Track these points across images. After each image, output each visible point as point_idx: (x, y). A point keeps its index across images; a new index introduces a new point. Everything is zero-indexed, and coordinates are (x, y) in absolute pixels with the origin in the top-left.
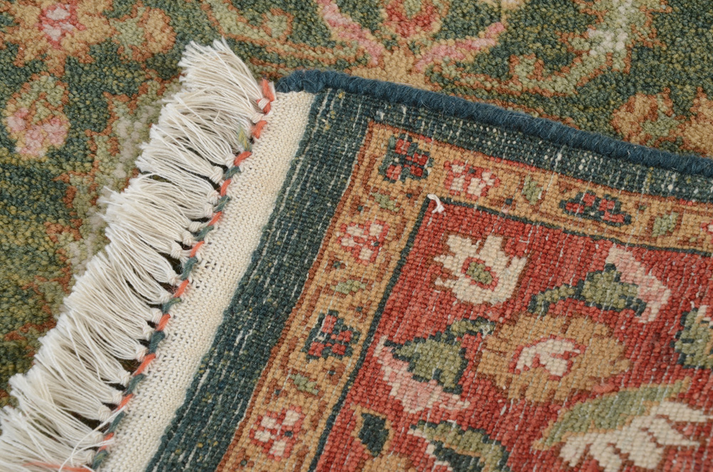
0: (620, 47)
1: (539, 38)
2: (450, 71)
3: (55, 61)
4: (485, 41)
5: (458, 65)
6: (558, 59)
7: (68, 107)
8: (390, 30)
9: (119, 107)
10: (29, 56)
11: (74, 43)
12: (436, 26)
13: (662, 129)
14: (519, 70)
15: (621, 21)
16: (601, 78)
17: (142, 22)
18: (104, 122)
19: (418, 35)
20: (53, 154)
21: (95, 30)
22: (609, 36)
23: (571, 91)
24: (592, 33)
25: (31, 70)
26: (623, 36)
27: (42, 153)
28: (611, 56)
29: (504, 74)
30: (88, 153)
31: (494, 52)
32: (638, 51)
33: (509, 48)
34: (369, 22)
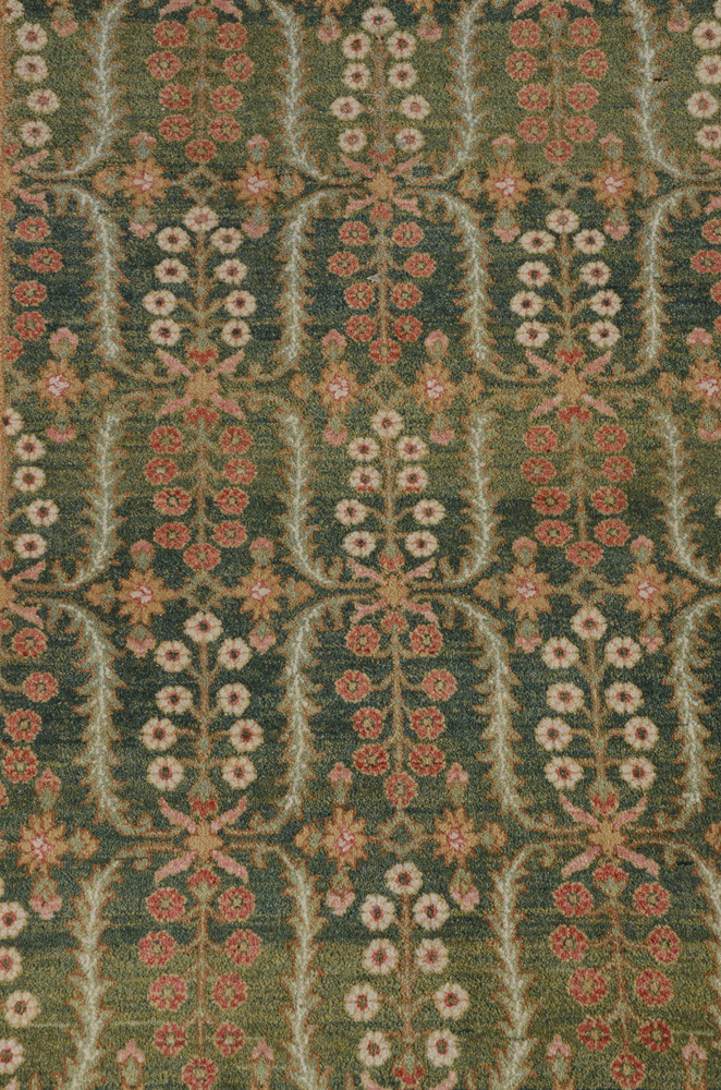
0: (698, 800)
1: (664, 803)
2: (630, 828)
3: (461, 861)
4: (640, 808)
5: (632, 823)
6: (674, 812)
7: (475, 882)
8: (598, 811)
9: (496, 878)
10: (450, 860)
11: (466, 850)
12: (617, 805)
14: (659, 821)
15: (695, 786)
16: (694, 818)
17: (491, 831)
18: (492, 888)
19: (611, 811)
20: (477, 907)
21: (472, 840)
22: (692, 795)
23: (683, 827)
24: (685, 795)
25: (454, 867)
26: (698, 794)
27: (472, 908)
28: (695, 805)
29: (654, 824)
30: (491, 904)
31: (646, 814)
32: (706, 800)
33: (651, 811)
34: (588, 809)
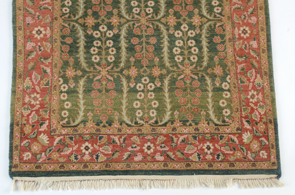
0: (206, 64)
1: (199, 64)
2: (192, 70)
3: (157, 77)
4: (194, 66)
5: (193, 69)
6: (201, 66)
7: (160, 81)
8: (185, 66)
9: (164, 80)
10: (155, 76)
11: (158, 74)
12: (189, 65)
13: (211, 71)
14: (198, 68)
15: (206, 61)
16: (205, 67)
17: (163, 70)
18: (164, 82)
19: (188, 66)
20: (160, 86)
21: (160, 72)
22: (205, 63)
23: (203, 69)
24: (203, 63)
25: (156, 78)
26: (206, 63)
27: (159, 86)
28: (205, 65)
29: (197, 69)
30: (163, 85)
31: (195, 67)
32: (208, 64)
33: (196, 66)
34: (184, 66)
